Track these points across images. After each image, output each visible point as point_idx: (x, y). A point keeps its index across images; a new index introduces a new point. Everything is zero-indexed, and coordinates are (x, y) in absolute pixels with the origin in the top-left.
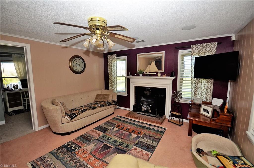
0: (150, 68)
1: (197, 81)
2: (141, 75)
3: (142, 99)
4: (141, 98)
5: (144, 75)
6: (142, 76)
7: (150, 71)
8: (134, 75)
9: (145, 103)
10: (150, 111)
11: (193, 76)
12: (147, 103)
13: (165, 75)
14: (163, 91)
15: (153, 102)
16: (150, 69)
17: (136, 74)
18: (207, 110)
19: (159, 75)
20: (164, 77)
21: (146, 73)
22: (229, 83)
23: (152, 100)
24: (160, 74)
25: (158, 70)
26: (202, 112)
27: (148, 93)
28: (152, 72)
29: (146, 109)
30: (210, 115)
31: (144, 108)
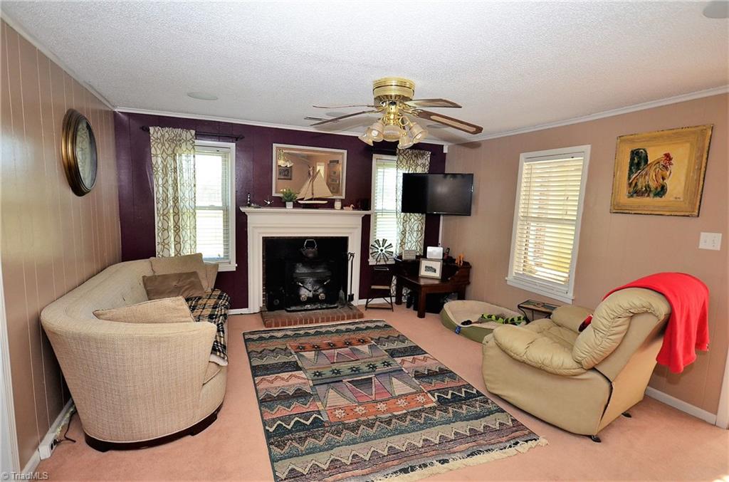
0: (312, 186)
1: (406, 219)
2: (290, 205)
3: (297, 271)
4: (293, 268)
5: (296, 205)
6: (292, 208)
7: (313, 194)
8: (262, 204)
9: (308, 280)
10: (322, 296)
11: (400, 207)
12: (315, 279)
13: (352, 205)
14: (343, 241)
15: (328, 274)
16: (313, 190)
17: (269, 203)
18: (432, 268)
19: (338, 205)
20: (349, 210)
21: (302, 199)
22: (442, 217)
23: (325, 268)
24: (340, 203)
25: (332, 192)
26: (423, 272)
27: (310, 253)
28: (317, 197)
29: (311, 295)
30: (438, 274)
31: (305, 293)
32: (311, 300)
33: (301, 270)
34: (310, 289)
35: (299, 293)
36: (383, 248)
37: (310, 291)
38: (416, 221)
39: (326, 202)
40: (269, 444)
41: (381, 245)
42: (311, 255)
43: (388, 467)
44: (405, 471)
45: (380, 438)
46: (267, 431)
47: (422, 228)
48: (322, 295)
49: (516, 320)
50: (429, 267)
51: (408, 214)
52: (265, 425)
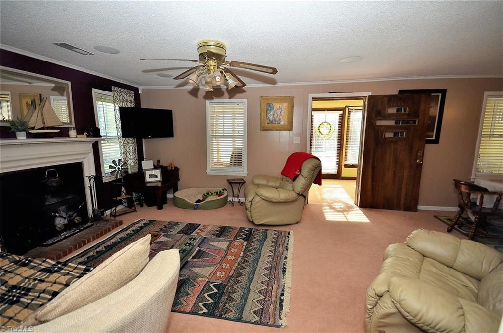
0: (42, 115)
1: (126, 142)
2: (21, 137)
3: (48, 203)
5: (29, 135)
6: (25, 138)
7: (43, 123)
9: (61, 208)
10: (78, 219)
11: (120, 133)
12: (67, 206)
13: (85, 133)
14: (77, 168)
16: (43, 119)
18: (154, 175)
19: (73, 133)
20: (83, 137)
21: (33, 129)
22: (143, 140)
24: (75, 131)
26: (148, 179)
27: (54, 182)
28: (49, 126)
29: (66, 222)
30: (159, 178)
31: (60, 222)
32: (67, 227)
33: (51, 201)
34: (64, 216)
35: (54, 224)
36: (120, 167)
37: (65, 218)
38: (131, 143)
39: (59, 131)
40: (220, 317)
41: (118, 164)
42: (54, 184)
43: (278, 276)
44: (284, 271)
45: (256, 269)
46: (204, 314)
47: (135, 148)
48: (76, 218)
49: (222, 191)
50: (152, 175)
51: (127, 139)
52: (196, 313)
